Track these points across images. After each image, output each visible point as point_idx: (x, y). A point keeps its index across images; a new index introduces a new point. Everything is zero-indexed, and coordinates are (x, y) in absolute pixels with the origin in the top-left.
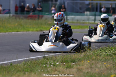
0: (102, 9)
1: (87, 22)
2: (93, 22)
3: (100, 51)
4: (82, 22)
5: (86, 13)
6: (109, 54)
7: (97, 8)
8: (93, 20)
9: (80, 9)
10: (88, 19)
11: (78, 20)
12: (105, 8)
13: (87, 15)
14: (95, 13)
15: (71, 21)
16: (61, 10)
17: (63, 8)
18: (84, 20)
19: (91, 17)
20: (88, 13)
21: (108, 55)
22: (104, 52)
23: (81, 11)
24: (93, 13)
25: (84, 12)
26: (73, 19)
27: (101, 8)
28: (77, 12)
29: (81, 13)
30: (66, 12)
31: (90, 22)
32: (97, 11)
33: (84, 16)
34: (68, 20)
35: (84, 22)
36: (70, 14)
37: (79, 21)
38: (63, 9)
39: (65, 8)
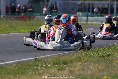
0: (95, 10)
2: (85, 22)
5: (78, 13)
7: (89, 9)
8: (85, 21)
9: (72, 9)
12: (97, 8)
13: (79, 16)
14: (88, 13)
16: (53, 10)
17: (55, 8)
19: (83, 17)
20: (80, 13)
23: (73, 12)
24: (85, 13)
25: (76, 13)
27: (93, 9)
29: (73, 13)
30: (57, 13)
32: (89, 11)
39: (56, 9)
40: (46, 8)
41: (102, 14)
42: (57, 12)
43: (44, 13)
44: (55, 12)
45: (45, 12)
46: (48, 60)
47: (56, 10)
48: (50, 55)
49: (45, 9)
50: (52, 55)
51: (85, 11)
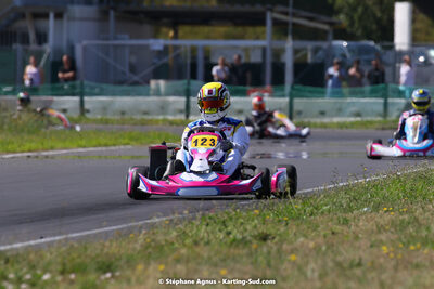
1: (161, 117)
2: (183, 117)
3: (208, 225)
4: (138, 117)
5: (153, 83)
6: (239, 237)
7: (194, 66)
8: (181, 112)
9: (133, 69)
10: (163, 109)
11: (123, 113)
13: (158, 93)
14: (189, 84)
15: (99, 117)
18: (146, 113)
19: (171, 99)
20: (162, 83)
21: (235, 240)
22: (220, 231)
23: (136, 78)
24: (181, 84)
25: (148, 83)
26: (105, 109)
27: (209, 66)
28: (121, 83)
29: (136, 83)
30: (78, 83)
31: (170, 118)
32: (194, 76)
33: (148, 95)
34: (88, 111)
35: (146, 117)
36: (97, 90)
37: (126, 117)
38: (64, 71)
40: (36, 65)
41: (241, 87)
42: (74, 78)
43: (27, 83)
44: (66, 80)
45: (31, 80)
46: (42, 257)
47: (70, 74)
48: (52, 239)
49: (30, 70)
50: (57, 238)
51: (180, 77)
